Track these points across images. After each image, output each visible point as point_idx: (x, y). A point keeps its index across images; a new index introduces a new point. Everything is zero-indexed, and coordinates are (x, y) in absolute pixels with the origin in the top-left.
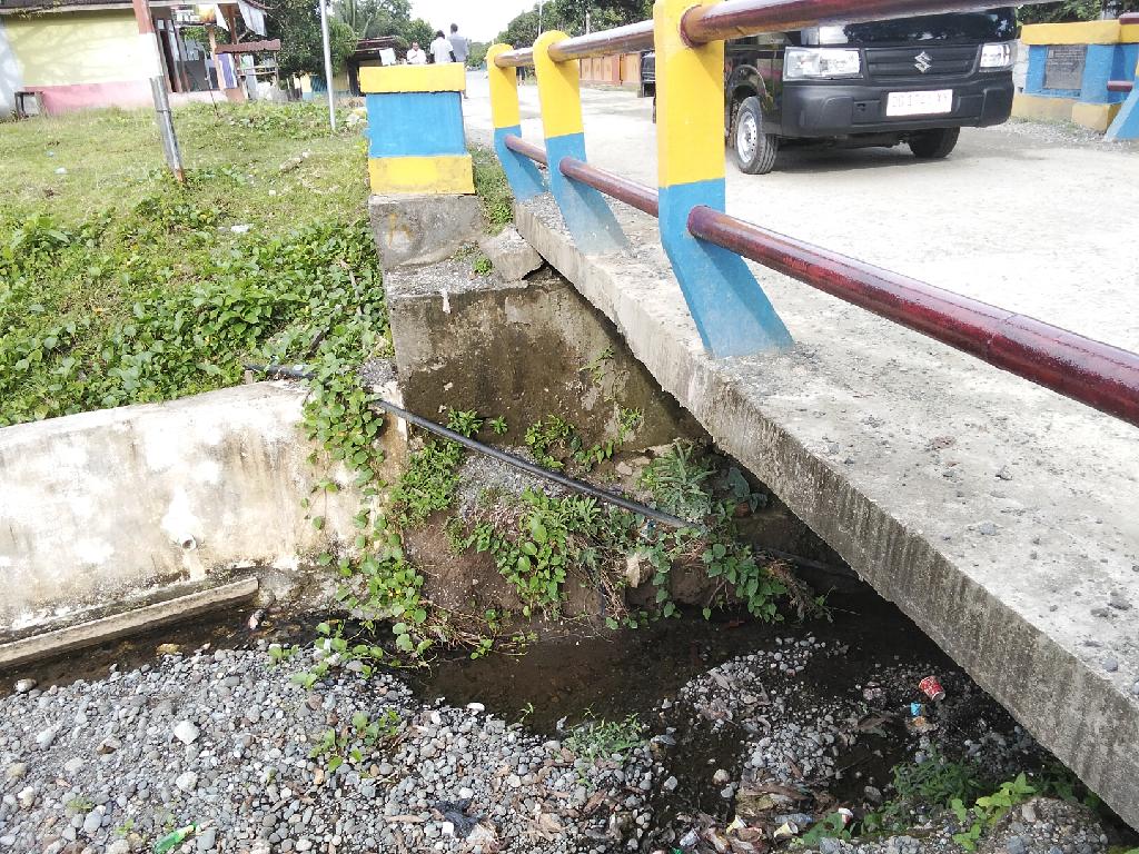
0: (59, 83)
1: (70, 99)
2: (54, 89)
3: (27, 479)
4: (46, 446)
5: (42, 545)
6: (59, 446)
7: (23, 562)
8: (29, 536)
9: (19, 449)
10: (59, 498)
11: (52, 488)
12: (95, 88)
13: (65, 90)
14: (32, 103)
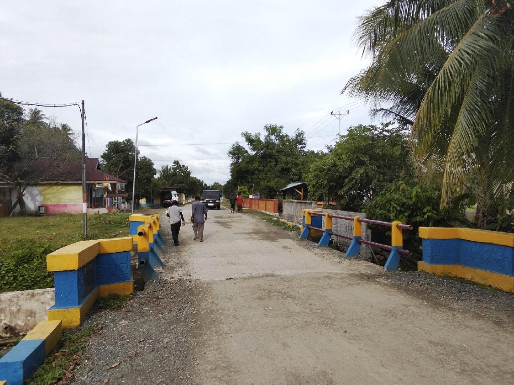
0: (53, 203)
1: (56, 209)
2: (51, 205)
3: (38, 300)
4: (43, 293)
5: (37, 315)
6: (46, 293)
7: (33, 319)
8: (35, 314)
9: (37, 294)
10: (44, 305)
11: (42, 303)
12: (65, 206)
13: (54, 206)
14: (43, 210)
